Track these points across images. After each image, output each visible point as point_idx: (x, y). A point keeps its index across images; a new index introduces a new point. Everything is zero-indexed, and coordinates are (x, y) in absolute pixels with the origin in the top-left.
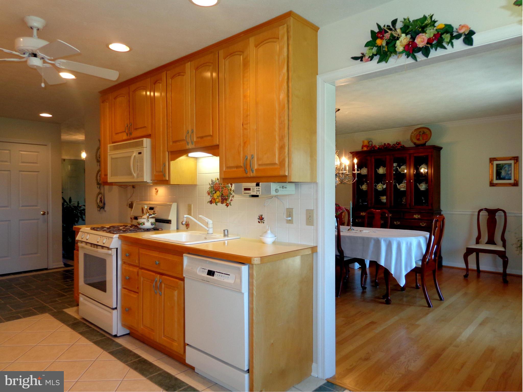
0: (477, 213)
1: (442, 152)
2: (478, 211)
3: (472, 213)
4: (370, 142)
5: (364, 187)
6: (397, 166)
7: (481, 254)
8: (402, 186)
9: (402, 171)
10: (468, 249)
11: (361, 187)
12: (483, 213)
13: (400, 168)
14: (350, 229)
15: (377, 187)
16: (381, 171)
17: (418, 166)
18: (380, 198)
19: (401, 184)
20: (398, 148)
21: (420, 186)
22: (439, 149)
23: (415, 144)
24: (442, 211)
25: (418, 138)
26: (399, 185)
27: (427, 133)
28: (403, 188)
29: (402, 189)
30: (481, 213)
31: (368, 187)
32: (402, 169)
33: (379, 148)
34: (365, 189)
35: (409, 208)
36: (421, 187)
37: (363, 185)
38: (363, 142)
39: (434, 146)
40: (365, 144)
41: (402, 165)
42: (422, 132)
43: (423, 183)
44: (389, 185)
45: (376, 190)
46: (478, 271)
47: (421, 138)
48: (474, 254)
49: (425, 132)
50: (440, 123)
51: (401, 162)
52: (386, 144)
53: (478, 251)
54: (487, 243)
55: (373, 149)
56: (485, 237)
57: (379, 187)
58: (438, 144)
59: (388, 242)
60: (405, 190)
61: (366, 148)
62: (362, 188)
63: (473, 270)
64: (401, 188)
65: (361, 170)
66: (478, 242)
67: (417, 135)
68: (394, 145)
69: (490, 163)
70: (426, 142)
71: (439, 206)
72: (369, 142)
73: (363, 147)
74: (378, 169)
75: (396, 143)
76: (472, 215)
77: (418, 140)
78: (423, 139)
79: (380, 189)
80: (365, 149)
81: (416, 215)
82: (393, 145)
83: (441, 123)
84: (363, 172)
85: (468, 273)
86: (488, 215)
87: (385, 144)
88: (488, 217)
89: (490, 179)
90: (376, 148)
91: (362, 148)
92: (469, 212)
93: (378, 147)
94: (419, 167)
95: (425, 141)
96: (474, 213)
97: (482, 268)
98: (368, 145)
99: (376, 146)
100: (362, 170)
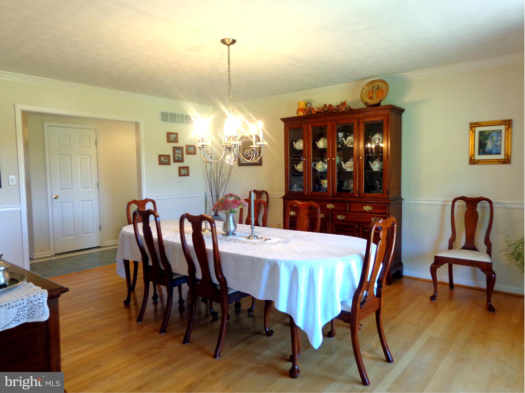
0: (451, 203)
1: (404, 115)
2: (452, 200)
3: (444, 202)
4: (309, 104)
5: (300, 167)
6: (342, 137)
7: (454, 266)
8: (348, 166)
9: (348, 144)
10: (437, 258)
11: (296, 166)
12: (459, 203)
13: (346, 139)
14: (251, 236)
15: (316, 166)
16: (321, 144)
17: (370, 137)
18: (321, 182)
19: (348, 163)
20: (342, 110)
21: (373, 165)
22: (400, 111)
23: (366, 104)
24: (403, 200)
25: (370, 96)
26: (345, 163)
27: (382, 88)
28: (349, 168)
29: (349, 170)
30: (457, 203)
31: (304, 167)
32: (348, 141)
33: (317, 113)
34: (301, 170)
35: (357, 197)
36: (374, 167)
37: (298, 165)
38: (299, 104)
39: (391, 105)
40: (301, 107)
41: (349, 136)
42: (376, 87)
43: (377, 160)
44: (331, 164)
45: (315, 170)
46: (451, 285)
47: (374, 96)
48: (446, 266)
49: (380, 86)
50: (400, 74)
51: (348, 131)
52: (327, 105)
53: (451, 262)
54: (463, 248)
55: (310, 113)
56: (462, 240)
57: (318, 166)
58: (398, 104)
59: (292, 268)
60: (352, 170)
61: (302, 112)
62: (297, 169)
63: (444, 284)
64: (347, 168)
65: (296, 143)
66: (451, 248)
67: (370, 91)
68: (338, 106)
69: (470, 130)
70: (381, 101)
71: (399, 193)
72: (306, 105)
73: (299, 110)
74: (318, 142)
75: (341, 104)
76: (444, 206)
77: (371, 98)
78: (377, 97)
79: (321, 169)
80: (301, 114)
81: (367, 207)
82: (336, 106)
83: (403, 74)
84: (298, 146)
85: (436, 294)
86: (467, 206)
87: (325, 105)
88: (466, 209)
89: (469, 153)
90: (315, 111)
91: (298, 113)
92: (439, 201)
93: (316, 110)
94: (372, 138)
95: (379, 99)
96: (446, 202)
97: (457, 280)
98: (304, 108)
99: (314, 109)
100: (298, 143)
